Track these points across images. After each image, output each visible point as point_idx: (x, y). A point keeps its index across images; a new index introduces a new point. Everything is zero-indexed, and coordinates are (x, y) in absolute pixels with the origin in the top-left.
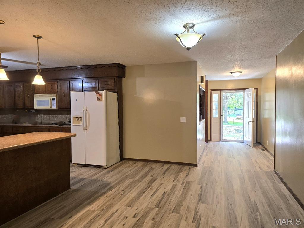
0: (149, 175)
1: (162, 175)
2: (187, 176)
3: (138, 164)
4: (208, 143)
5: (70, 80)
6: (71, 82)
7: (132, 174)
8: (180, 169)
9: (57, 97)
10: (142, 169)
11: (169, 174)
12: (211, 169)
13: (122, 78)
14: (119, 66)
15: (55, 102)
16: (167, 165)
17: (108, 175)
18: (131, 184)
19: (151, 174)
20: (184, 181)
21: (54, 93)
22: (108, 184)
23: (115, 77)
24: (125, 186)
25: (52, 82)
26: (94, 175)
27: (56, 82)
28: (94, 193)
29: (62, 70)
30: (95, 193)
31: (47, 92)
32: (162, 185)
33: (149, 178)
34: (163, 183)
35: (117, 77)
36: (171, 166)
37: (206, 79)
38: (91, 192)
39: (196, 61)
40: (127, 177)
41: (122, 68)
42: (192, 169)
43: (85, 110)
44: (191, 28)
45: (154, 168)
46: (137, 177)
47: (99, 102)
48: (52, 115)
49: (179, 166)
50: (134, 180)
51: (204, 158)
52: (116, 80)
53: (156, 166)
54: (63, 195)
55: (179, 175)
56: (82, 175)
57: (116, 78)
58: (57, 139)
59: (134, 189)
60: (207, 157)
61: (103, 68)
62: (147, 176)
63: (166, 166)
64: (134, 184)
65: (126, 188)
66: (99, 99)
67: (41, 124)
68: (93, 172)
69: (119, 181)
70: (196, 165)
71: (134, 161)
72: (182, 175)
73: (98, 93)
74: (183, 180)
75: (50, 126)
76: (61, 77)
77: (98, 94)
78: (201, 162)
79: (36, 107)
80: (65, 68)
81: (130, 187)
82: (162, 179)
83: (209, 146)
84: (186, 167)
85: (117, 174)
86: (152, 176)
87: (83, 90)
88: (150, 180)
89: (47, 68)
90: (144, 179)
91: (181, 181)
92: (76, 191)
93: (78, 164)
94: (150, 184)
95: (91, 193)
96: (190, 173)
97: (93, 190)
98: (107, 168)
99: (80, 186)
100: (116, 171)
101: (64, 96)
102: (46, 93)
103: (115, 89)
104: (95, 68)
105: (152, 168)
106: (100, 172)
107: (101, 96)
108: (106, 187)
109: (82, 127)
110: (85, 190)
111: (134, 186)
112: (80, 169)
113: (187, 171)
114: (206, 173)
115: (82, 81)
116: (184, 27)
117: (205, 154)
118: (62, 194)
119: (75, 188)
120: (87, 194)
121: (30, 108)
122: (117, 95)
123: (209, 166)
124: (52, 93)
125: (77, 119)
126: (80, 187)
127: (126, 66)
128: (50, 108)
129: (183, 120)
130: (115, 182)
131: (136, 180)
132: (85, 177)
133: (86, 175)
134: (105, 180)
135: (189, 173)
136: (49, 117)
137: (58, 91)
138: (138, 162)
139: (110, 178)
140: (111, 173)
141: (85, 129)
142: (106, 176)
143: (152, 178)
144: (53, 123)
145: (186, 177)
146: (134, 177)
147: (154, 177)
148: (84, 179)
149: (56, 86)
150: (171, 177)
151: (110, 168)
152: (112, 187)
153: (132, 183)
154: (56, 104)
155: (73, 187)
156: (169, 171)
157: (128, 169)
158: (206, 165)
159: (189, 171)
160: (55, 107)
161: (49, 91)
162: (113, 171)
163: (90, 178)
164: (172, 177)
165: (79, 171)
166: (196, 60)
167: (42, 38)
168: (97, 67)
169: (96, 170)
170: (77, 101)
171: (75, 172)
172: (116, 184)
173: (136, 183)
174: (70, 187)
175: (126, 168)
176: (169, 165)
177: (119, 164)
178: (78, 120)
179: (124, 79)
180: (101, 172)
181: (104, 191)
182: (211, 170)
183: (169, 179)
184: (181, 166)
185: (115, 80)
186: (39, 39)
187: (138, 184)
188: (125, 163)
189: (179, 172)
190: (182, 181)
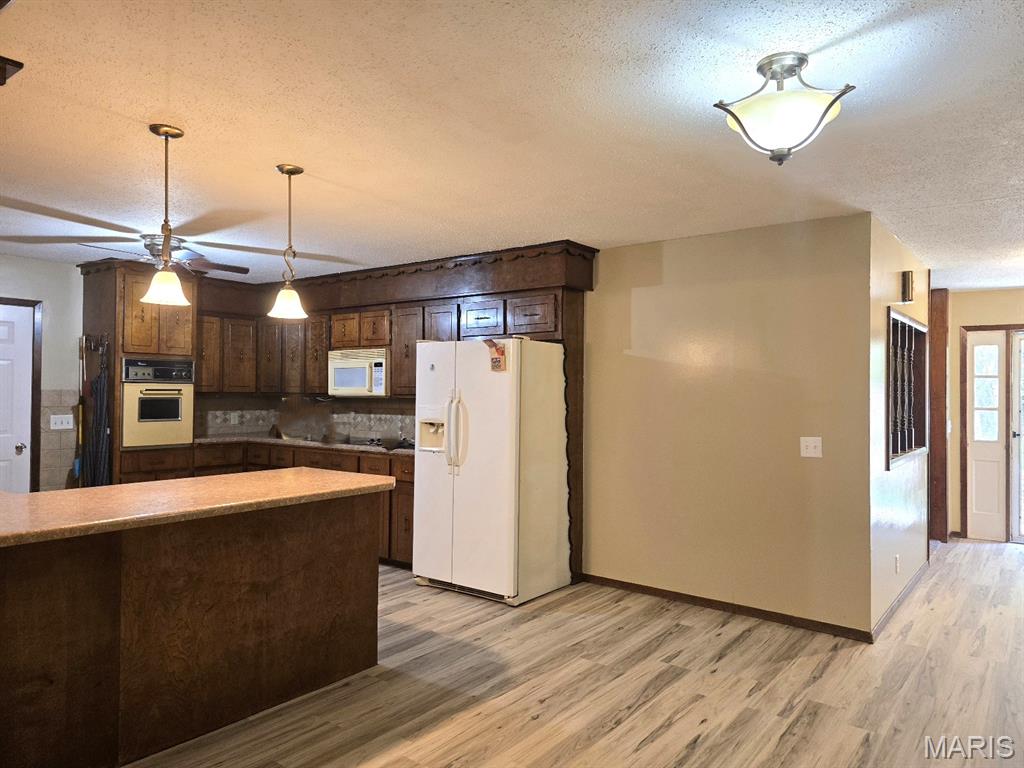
0: (657, 654)
1: (711, 660)
2: (815, 679)
3: (629, 605)
4: (950, 544)
5: (425, 304)
6: (426, 309)
7: (597, 640)
8: (792, 646)
9: (389, 359)
10: (640, 627)
11: (740, 661)
12: (933, 664)
13: (583, 291)
14: (571, 250)
15: (381, 374)
16: (743, 621)
17: (514, 633)
18: (581, 680)
19: (669, 649)
20: (797, 700)
21: (381, 346)
22: (502, 668)
23: (558, 287)
24: (557, 685)
25: (378, 313)
26: (466, 626)
27: (387, 313)
28: (442, 696)
29: (403, 272)
30: (447, 694)
31: (362, 344)
32: (700, 704)
33: (654, 665)
34: (703, 696)
35: (564, 288)
36: (755, 627)
37: (933, 286)
38: (434, 690)
39: (868, 214)
40: (577, 649)
41: (584, 258)
42: (842, 653)
43: (455, 402)
44: (791, 71)
45: (688, 628)
46: (609, 653)
47: (494, 373)
48: (378, 416)
49: (790, 631)
50: (595, 666)
51: (913, 612)
52: (560, 298)
53: (698, 621)
54: (347, 684)
55: (780, 669)
56: (430, 619)
57: (559, 293)
58: (323, 494)
59: (584, 703)
60: (931, 606)
61: (520, 259)
62: (649, 655)
63: (737, 626)
64: (592, 681)
65: (557, 693)
66: (497, 365)
67: (347, 441)
68: (469, 614)
69: (540, 664)
70: (866, 638)
71: (620, 591)
72: (795, 672)
73: (495, 345)
74: (794, 697)
75: (362, 448)
76: (400, 296)
77: (494, 349)
78: (894, 628)
79: (332, 391)
80: (409, 268)
81: (570, 692)
82: (703, 677)
83: (950, 559)
84: (823, 641)
85: (545, 631)
86: (669, 659)
87: (462, 334)
88: (656, 673)
89: (362, 268)
90: (637, 668)
91: (781, 699)
92: (392, 675)
93: (431, 580)
94: (651, 692)
95: (435, 693)
96: (830, 669)
97: (443, 683)
98: (517, 606)
99: (408, 660)
100: (548, 619)
101: (407, 356)
102: (359, 346)
103: (556, 330)
104: (496, 260)
105: (677, 625)
106: (490, 617)
107: (503, 353)
108: (489, 678)
109: (444, 455)
110: (419, 677)
111: (587, 691)
112: (434, 598)
113: (822, 657)
114: (906, 678)
115: (459, 306)
116: (761, 69)
117: (920, 592)
118: (345, 681)
119: (392, 666)
120: (420, 693)
121: (318, 391)
122: (562, 350)
123: (928, 648)
124: (377, 347)
125: (432, 430)
126: (407, 663)
127: (598, 251)
128: (369, 394)
129: (811, 446)
130: (528, 661)
131: (603, 667)
132: (434, 630)
133: (444, 622)
134: (496, 649)
135: (827, 665)
136: (370, 420)
137: (391, 340)
138: (634, 597)
139: (513, 643)
140: (525, 627)
141: (454, 463)
142: (507, 635)
143: (665, 666)
144: (373, 440)
145: (807, 684)
146: (598, 653)
147: (675, 662)
148: (431, 635)
149: (386, 323)
150: (744, 674)
151: (525, 606)
152: (509, 679)
153: (584, 676)
154: (384, 382)
155: (385, 663)
156: (742, 649)
157: (589, 617)
158: (916, 644)
159: (831, 659)
160: (380, 391)
161: (367, 339)
162: (535, 617)
163: (450, 637)
164: (749, 676)
165: (428, 606)
166: (866, 208)
167: (302, 172)
168: (501, 259)
169: (479, 610)
170: (432, 373)
171: (413, 608)
172: (528, 671)
173: (598, 680)
174: (376, 660)
175: (583, 615)
176: (751, 622)
177: (563, 594)
178: (436, 431)
179: (589, 295)
180: (495, 616)
181: (477, 692)
182: (932, 668)
183: (735, 679)
184: (801, 631)
185: (556, 299)
186: (292, 177)
187: (605, 685)
188: (587, 593)
189: (785, 659)
190: (786, 700)
